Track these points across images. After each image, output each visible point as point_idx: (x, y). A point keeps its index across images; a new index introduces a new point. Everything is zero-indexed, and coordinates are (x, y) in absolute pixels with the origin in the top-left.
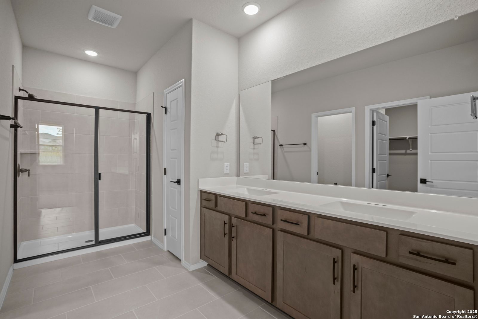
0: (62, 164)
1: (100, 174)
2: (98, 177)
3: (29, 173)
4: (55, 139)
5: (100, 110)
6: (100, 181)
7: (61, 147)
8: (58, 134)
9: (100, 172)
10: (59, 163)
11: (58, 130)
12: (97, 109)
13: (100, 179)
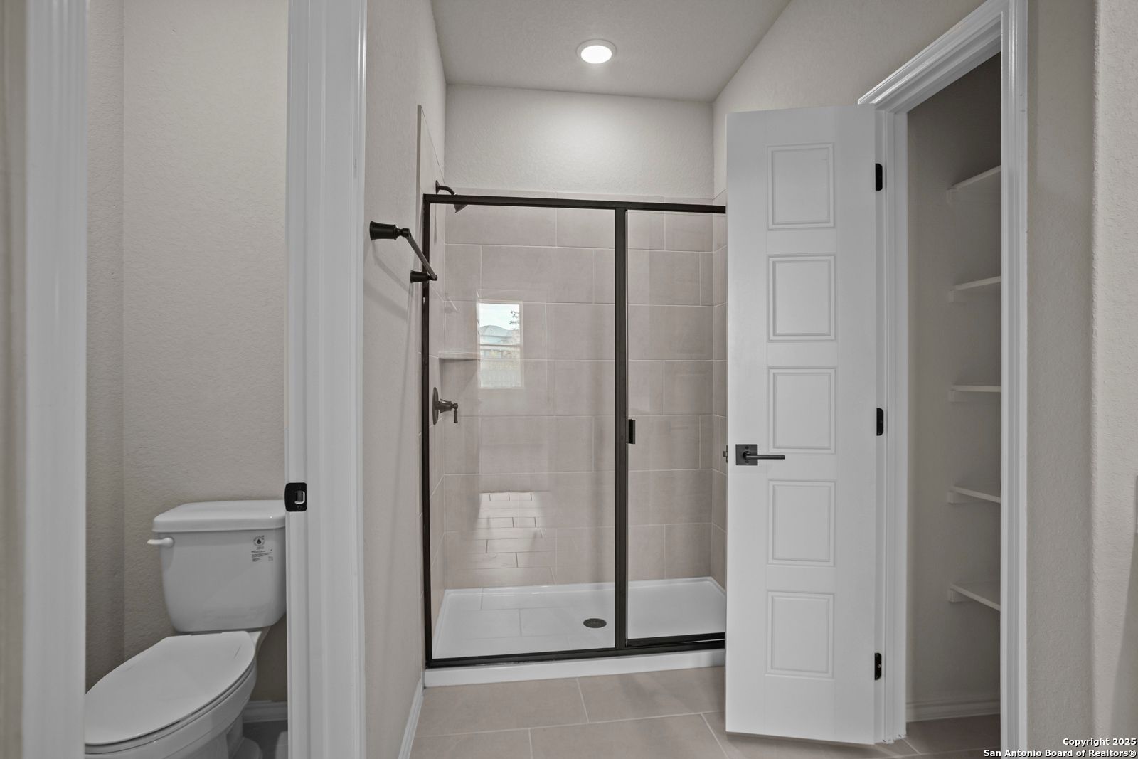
0: (520, 386)
1: (631, 423)
2: (626, 431)
3: (456, 412)
4: (506, 338)
5: (631, 214)
6: (630, 445)
7: (518, 349)
8: (512, 322)
9: (630, 417)
10: (513, 386)
11: (512, 315)
12: (621, 209)
13: (631, 441)
